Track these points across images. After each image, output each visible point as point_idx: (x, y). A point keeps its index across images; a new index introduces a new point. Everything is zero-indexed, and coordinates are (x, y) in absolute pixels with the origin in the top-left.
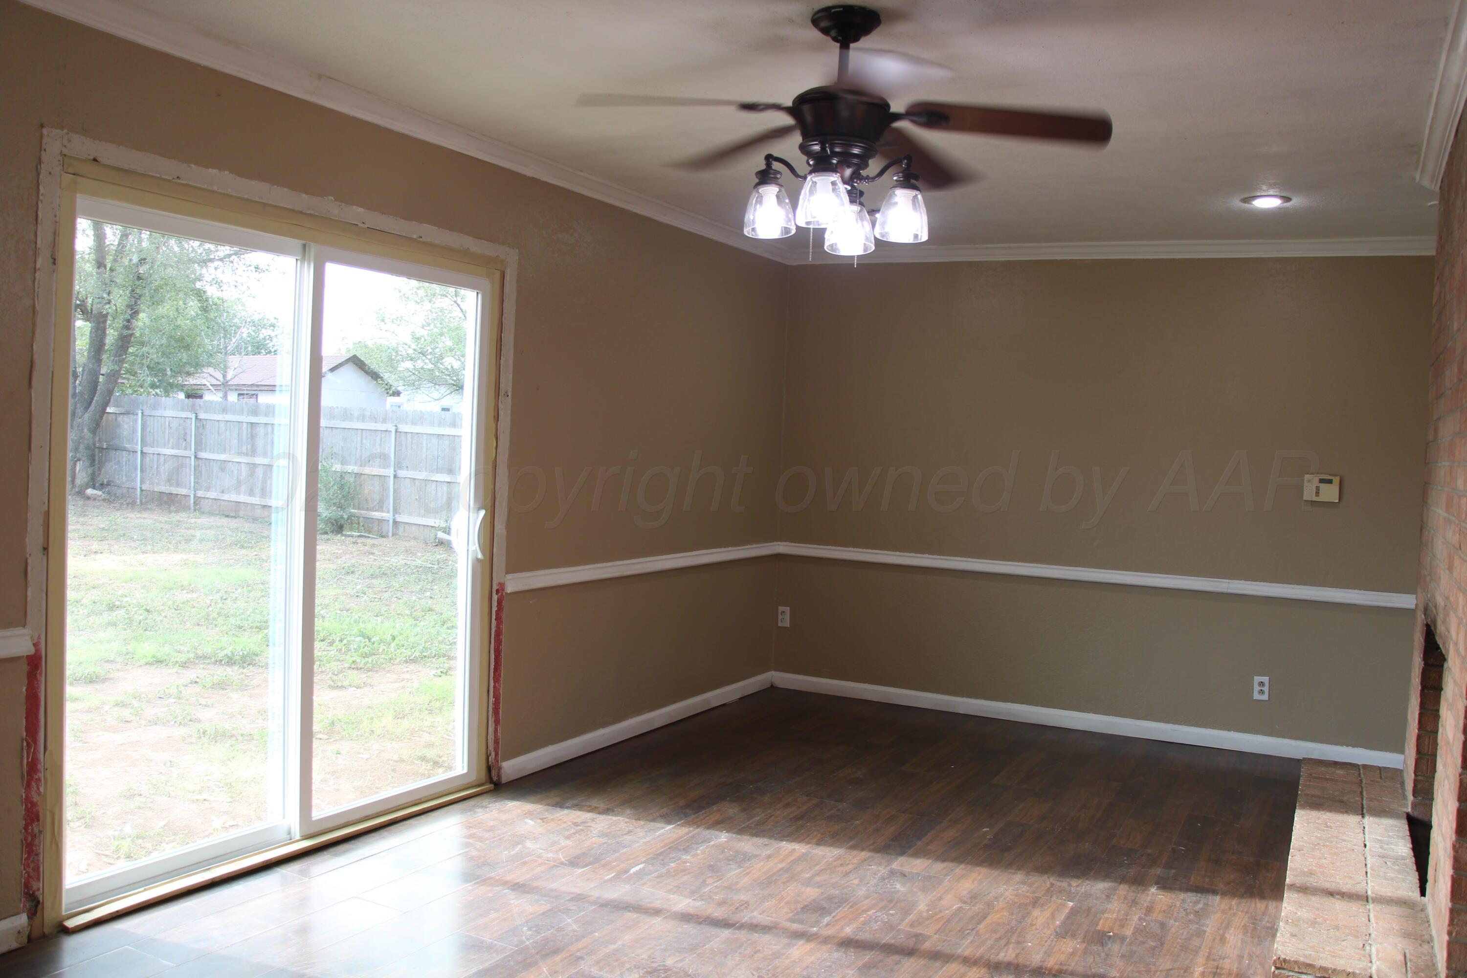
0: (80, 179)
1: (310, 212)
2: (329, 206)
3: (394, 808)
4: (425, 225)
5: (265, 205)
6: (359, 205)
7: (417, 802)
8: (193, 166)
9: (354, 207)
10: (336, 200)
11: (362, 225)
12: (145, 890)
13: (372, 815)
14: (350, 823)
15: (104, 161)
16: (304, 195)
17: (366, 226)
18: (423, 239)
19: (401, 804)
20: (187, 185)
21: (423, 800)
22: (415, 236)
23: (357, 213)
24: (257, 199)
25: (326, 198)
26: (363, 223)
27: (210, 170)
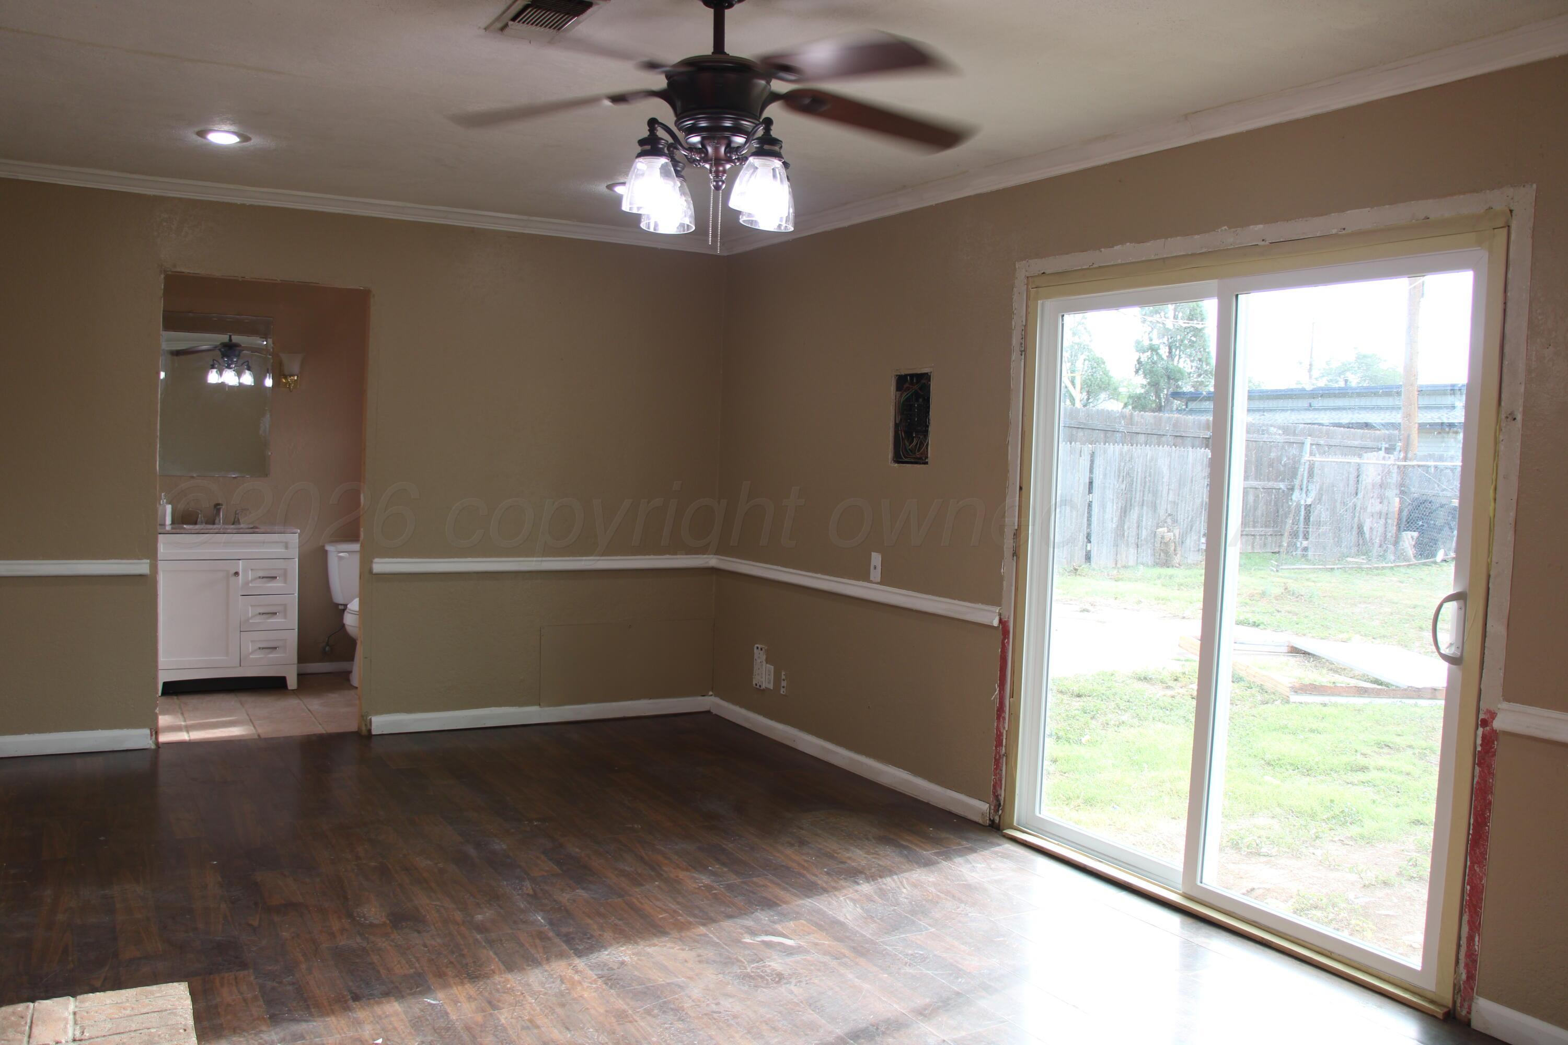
0: (1040, 289)
1: (1204, 250)
2: (1226, 237)
3: (1290, 936)
4: (1348, 212)
5: (1164, 259)
6: (1256, 224)
7: (1325, 952)
8: (1103, 250)
9: (1251, 227)
10: (1230, 228)
11: (1263, 243)
12: (1058, 844)
13: (1260, 924)
14: (1234, 915)
15: (1048, 272)
16: (1196, 237)
17: (1267, 243)
18: (1348, 231)
19: (1303, 939)
20: (1100, 267)
21: (1333, 955)
22: (1334, 231)
23: (1257, 232)
24: (1153, 257)
25: (1219, 230)
26: (1263, 240)
27: (1116, 248)
